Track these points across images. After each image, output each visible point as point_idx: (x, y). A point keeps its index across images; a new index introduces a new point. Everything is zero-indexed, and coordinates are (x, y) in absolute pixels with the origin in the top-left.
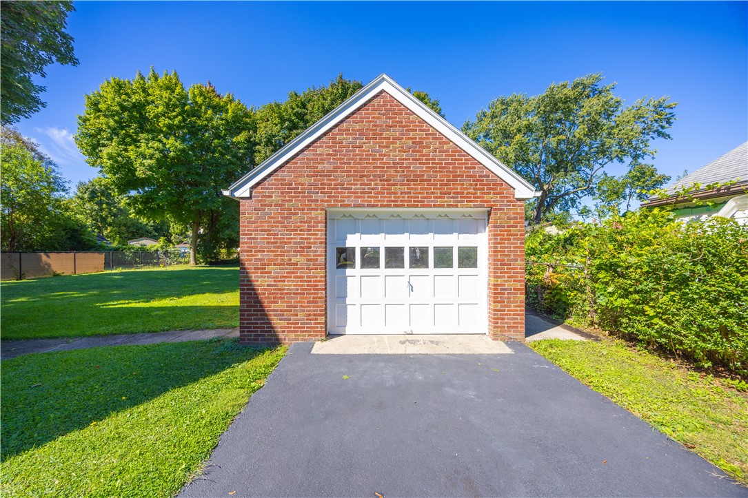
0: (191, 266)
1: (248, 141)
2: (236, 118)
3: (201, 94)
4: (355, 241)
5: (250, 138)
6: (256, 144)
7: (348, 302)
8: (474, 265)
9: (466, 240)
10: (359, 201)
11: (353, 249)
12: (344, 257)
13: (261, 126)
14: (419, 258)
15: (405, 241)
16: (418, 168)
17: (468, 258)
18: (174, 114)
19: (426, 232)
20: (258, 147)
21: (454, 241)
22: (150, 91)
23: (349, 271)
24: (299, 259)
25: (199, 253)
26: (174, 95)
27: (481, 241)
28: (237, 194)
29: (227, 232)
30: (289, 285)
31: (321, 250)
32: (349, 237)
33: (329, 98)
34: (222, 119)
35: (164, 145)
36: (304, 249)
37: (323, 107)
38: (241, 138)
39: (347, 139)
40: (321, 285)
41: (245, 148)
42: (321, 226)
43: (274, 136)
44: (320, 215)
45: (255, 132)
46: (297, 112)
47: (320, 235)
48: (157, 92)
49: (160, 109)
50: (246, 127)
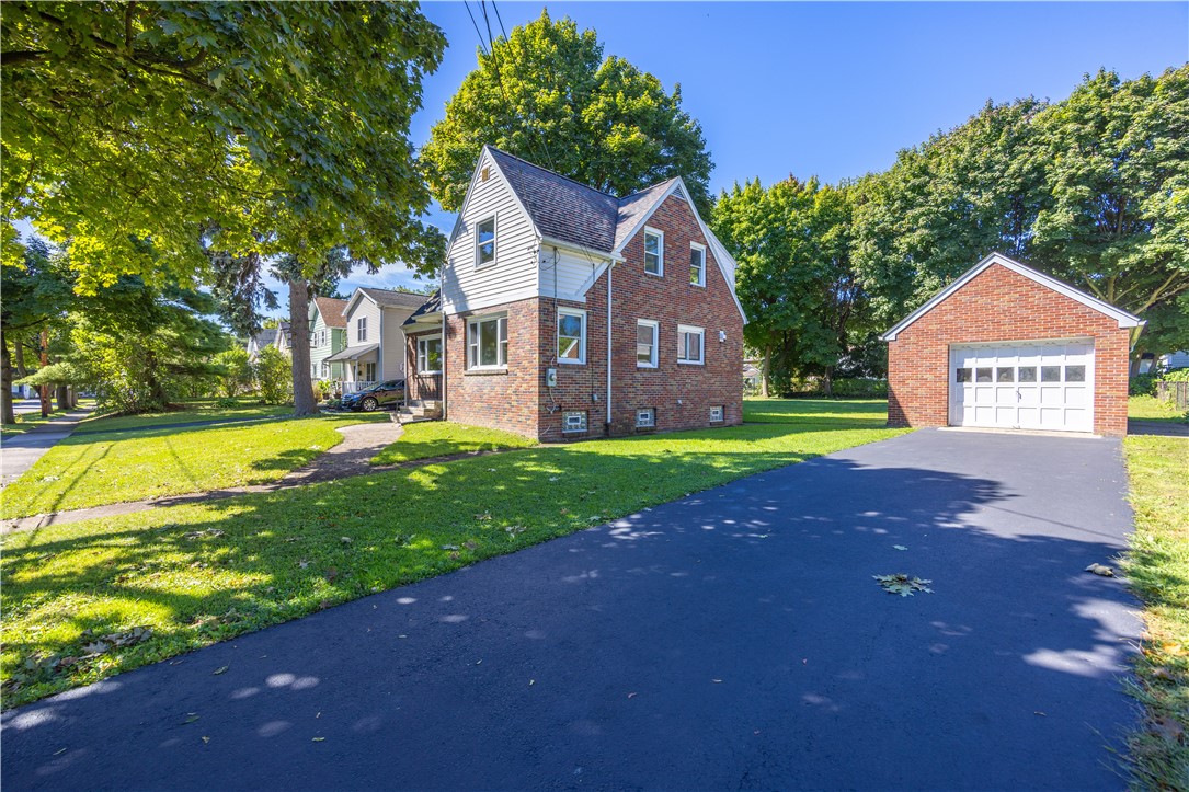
0: (763, 397)
1: (840, 236)
2: (824, 211)
3: (784, 194)
4: (971, 364)
5: (842, 232)
6: (850, 238)
7: (965, 404)
8: (1082, 379)
9: (1074, 360)
10: (975, 338)
11: (970, 370)
12: (963, 375)
13: (858, 210)
14: (1027, 374)
15: (1015, 363)
16: (1024, 312)
17: (1076, 374)
18: (759, 227)
19: (1059, 354)
20: (854, 242)
21: (1061, 361)
22: (735, 208)
23: (966, 384)
24: (929, 376)
25: (771, 383)
26: (758, 206)
27: (1088, 361)
28: (887, 339)
29: (810, 354)
30: (921, 392)
31: (945, 370)
32: (966, 360)
33: (967, 149)
34: (807, 218)
35: (748, 263)
36: (932, 369)
37: (956, 166)
38: (831, 234)
39: (964, 298)
40: (944, 392)
41: (836, 246)
42: (945, 355)
43: (877, 224)
44: (945, 348)
45: (850, 221)
46: (913, 185)
47: (945, 361)
48: (742, 208)
49: (744, 225)
50: (836, 220)
